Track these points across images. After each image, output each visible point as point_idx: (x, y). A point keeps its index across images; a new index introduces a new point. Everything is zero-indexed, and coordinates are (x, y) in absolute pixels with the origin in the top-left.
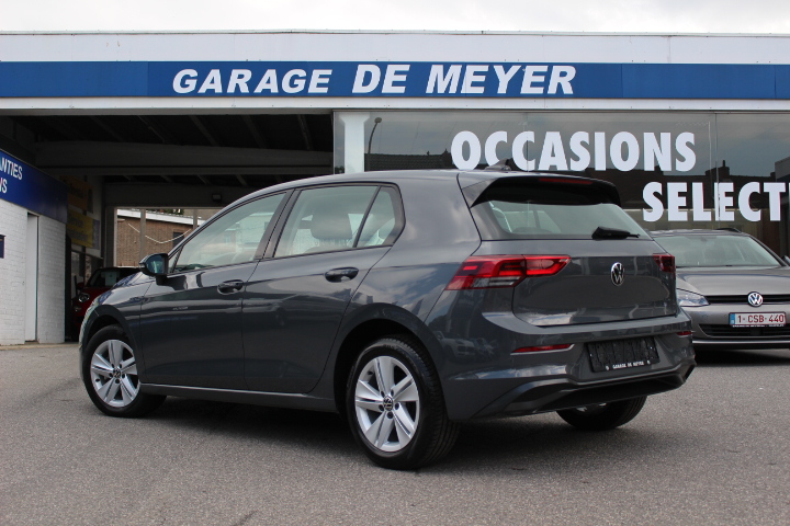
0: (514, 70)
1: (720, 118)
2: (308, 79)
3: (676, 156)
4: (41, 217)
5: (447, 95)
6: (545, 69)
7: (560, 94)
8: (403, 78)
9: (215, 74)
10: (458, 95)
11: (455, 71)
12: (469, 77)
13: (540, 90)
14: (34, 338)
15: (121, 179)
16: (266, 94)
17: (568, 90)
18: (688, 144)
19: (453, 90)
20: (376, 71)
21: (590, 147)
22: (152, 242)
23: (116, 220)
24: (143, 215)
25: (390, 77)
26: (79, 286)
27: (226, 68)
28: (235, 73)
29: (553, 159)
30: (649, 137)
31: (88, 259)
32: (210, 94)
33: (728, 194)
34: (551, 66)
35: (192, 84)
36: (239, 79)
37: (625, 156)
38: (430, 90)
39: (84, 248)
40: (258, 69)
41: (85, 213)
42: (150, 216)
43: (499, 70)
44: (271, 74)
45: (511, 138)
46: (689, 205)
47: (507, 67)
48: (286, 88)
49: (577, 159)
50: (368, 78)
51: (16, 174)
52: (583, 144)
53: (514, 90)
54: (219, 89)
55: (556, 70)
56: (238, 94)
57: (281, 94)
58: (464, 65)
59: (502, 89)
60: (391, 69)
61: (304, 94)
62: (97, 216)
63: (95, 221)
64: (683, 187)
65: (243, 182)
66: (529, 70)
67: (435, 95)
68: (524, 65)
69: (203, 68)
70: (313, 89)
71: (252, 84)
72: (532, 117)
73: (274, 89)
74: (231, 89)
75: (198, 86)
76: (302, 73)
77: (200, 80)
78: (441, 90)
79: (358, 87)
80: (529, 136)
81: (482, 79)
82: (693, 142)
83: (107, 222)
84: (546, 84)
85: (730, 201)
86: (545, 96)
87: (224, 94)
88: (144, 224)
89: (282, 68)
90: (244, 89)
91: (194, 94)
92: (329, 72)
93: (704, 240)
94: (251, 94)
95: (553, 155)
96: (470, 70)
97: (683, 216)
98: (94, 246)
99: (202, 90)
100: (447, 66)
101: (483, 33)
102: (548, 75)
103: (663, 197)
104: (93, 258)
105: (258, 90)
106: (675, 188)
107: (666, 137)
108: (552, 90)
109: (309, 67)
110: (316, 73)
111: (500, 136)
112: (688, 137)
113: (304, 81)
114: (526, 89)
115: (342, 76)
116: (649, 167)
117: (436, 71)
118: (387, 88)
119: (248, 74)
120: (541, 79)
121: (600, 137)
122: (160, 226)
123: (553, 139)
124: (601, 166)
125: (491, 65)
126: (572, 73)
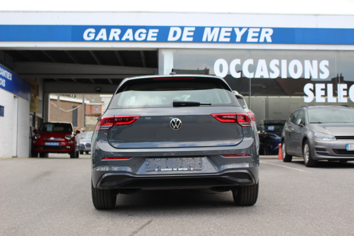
0: (244, 30)
1: (341, 54)
2: (147, 34)
3: (320, 71)
4: (20, 98)
5: (212, 42)
6: (258, 30)
7: (265, 42)
8: (192, 34)
9: (103, 31)
10: (218, 42)
11: (216, 31)
12: (223, 34)
13: (256, 40)
15: (52, 80)
16: (127, 40)
17: (269, 40)
18: (326, 66)
19: (215, 40)
20: (179, 31)
21: (279, 67)
22: (62, 111)
23: (49, 100)
24: (59, 98)
25: (186, 33)
27: (109, 29)
28: (113, 31)
29: (262, 72)
30: (307, 62)
31: (36, 118)
32: (101, 40)
33: (344, 90)
34: (261, 28)
35: (92, 36)
36: (115, 34)
37: (296, 70)
38: (204, 39)
39: (35, 113)
40: (124, 29)
41: (35, 96)
42: (62, 98)
43: (237, 30)
44: (130, 31)
45: (242, 62)
46: (326, 95)
47: (241, 29)
48: (137, 38)
49: (273, 72)
50: (175, 34)
51: (9, 77)
52: (276, 65)
53: (244, 40)
54: (105, 38)
55: (264, 31)
56: (114, 40)
57: (135, 41)
58: (221, 28)
59: (238, 39)
60: (186, 30)
61: (145, 41)
62: (40, 98)
63: (40, 100)
64: (323, 86)
65: (111, 82)
66: (251, 31)
67: (207, 42)
68: (248, 28)
69: (98, 29)
70: (149, 39)
71: (121, 36)
72: (252, 52)
73: (131, 39)
74: (111, 38)
75: (96, 36)
76: (144, 31)
77: (96, 34)
78: (209, 40)
79: (170, 38)
80: (250, 62)
81: (229, 34)
82: (328, 65)
83: (45, 101)
84: (259, 37)
85: (345, 93)
86: (258, 43)
87: (108, 41)
89: (135, 29)
90: (117, 38)
91: (94, 41)
92: (157, 31)
93: (334, 111)
94: (120, 41)
95: (262, 70)
96: (223, 30)
97: (323, 100)
98: (39, 112)
99: (97, 39)
100: (212, 28)
101: (229, 13)
102: (260, 33)
103: (314, 91)
104: (39, 118)
105: (124, 39)
106: (319, 87)
107: (315, 62)
108: (262, 40)
109: (147, 28)
110: (151, 31)
111: (237, 61)
112: (326, 62)
113: (145, 35)
114: (249, 39)
115: (163, 33)
116: (307, 77)
117: (207, 31)
118: (184, 39)
119: (119, 31)
120: (257, 35)
121: (284, 62)
122: (66, 103)
123: (262, 63)
124: (284, 76)
125: (233, 28)
126: (271, 32)
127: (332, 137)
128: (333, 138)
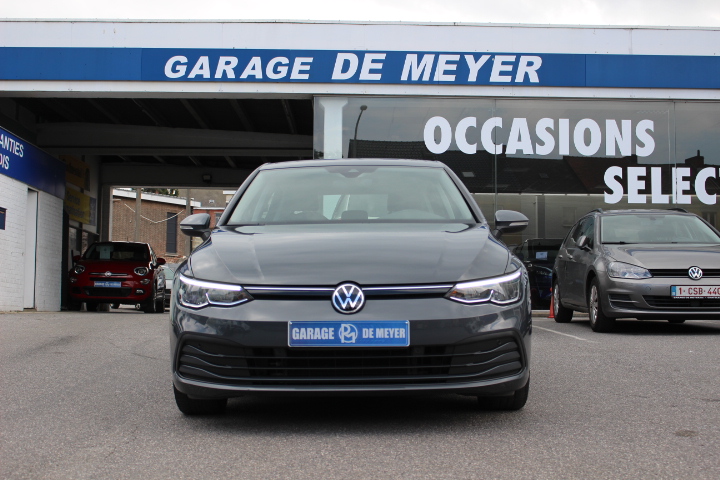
0: (484, 59)
1: (680, 107)
2: (290, 66)
3: (636, 142)
4: (41, 193)
5: (420, 82)
6: (512, 59)
7: (526, 83)
8: (379, 66)
9: (204, 60)
10: (431, 82)
11: (428, 60)
12: (442, 66)
13: (508, 79)
14: (31, 306)
15: (115, 159)
16: (251, 79)
17: (534, 78)
18: (648, 131)
19: (426, 78)
20: (354, 60)
21: (555, 133)
22: (147, 221)
23: (112, 199)
24: (139, 195)
25: (367, 64)
26: (76, 259)
27: (214, 55)
28: (223, 60)
29: (519, 144)
30: (611, 124)
31: (85, 234)
32: (199, 79)
33: (685, 179)
34: (518, 56)
35: (182, 70)
36: (230, 63)
37: (587, 142)
38: (404, 77)
39: (81, 224)
40: (244, 56)
41: (82, 191)
42: (145, 196)
43: (470, 59)
44: (256, 61)
45: (480, 124)
46: (647, 190)
47: (477, 56)
48: (270, 74)
49: (542, 143)
50: (346, 65)
51: (18, 151)
52: (548, 129)
53: (484, 78)
54: (207, 74)
55: (524, 60)
56: (225, 79)
57: (265, 80)
58: (437, 55)
59: (472, 77)
60: (368, 58)
61: (287, 80)
62: (93, 194)
63: (91, 199)
64: (642, 171)
65: (231, 163)
66: (498, 60)
67: (409, 82)
68: (493, 55)
69: (193, 55)
70: (295, 75)
71: (239, 70)
72: (500, 103)
73: (259, 75)
74: (218, 75)
75: (188, 71)
76: (285, 60)
77: (190, 66)
78: (415, 77)
79: (337, 74)
80: (497, 122)
81: (453, 67)
82: (652, 129)
83: (104, 200)
84: (513, 73)
85: (687, 185)
86: (513, 84)
87: (212, 80)
88: (139, 203)
89: (266, 55)
90: (231, 75)
91: (184, 79)
92: (310, 60)
94: (237, 80)
95: (519, 139)
96: (442, 59)
97: (642, 199)
98: (90, 223)
99: (192, 75)
100: (420, 55)
101: (455, 25)
102: (516, 65)
103: (623, 181)
104: (90, 234)
105: (244, 76)
106: (634, 172)
107: (627, 124)
108: (520, 78)
109: (292, 55)
110: (298, 61)
111: (470, 122)
112: (648, 124)
113: (287, 68)
114: (495, 77)
115: (322, 64)
116: (610, 152)
117: (411, 59)
118: (365, 75)
119: (234, 61)
120: (509, 68)
121: (564, 124)
122: (155, 206)
123: (520, 125)
124: (564, 151)
125: (462, 55)
126: (538, 62)
127: (644, 271)
128: (645, 274)
